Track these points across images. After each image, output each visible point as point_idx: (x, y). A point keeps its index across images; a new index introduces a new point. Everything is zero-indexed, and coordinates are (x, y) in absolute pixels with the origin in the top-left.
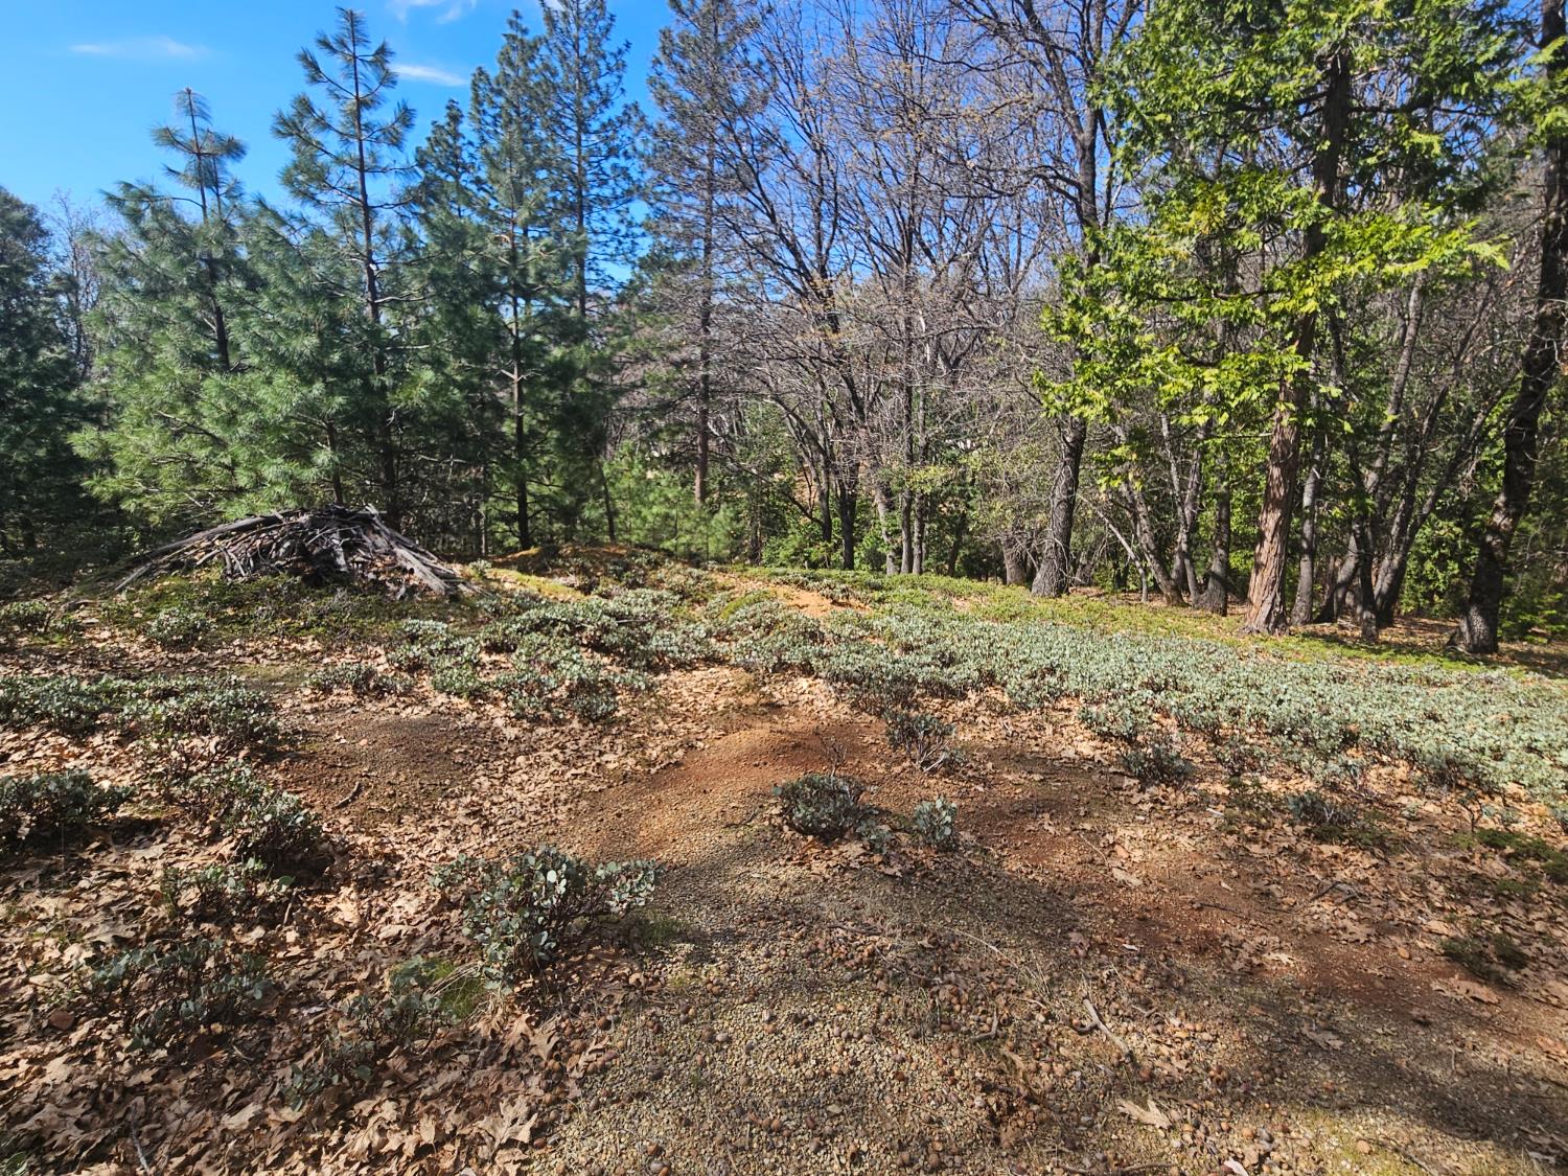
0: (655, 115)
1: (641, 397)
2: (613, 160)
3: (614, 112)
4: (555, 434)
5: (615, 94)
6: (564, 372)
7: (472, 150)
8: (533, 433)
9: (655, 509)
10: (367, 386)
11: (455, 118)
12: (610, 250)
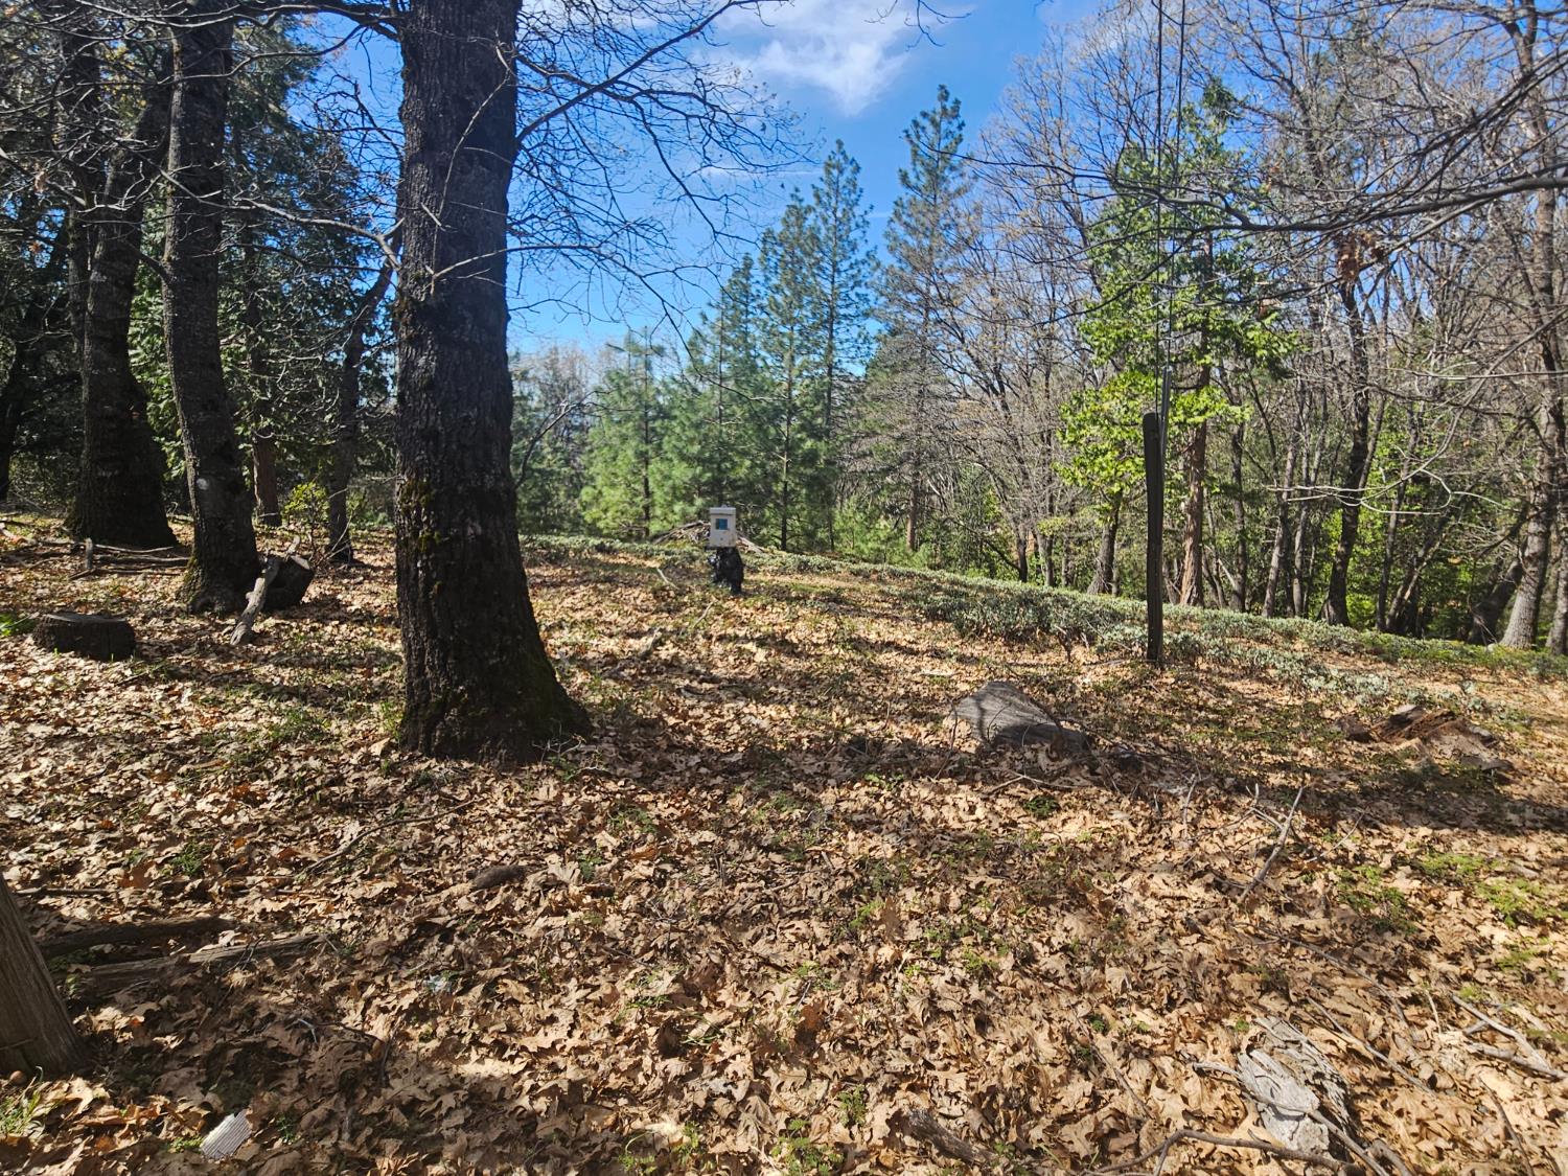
0: (887, 260)
1: (868, 464)
2: (857, 289)
3: (860, 255)
4: (804, 491)
5: (860, 243)
6: (811, 458)
7: (758, 287)
8: (793, 491)
9: (870, 545)
10: (719, 468)
11: (748, 266)
12: (852, 354)
